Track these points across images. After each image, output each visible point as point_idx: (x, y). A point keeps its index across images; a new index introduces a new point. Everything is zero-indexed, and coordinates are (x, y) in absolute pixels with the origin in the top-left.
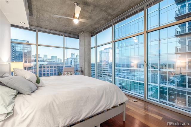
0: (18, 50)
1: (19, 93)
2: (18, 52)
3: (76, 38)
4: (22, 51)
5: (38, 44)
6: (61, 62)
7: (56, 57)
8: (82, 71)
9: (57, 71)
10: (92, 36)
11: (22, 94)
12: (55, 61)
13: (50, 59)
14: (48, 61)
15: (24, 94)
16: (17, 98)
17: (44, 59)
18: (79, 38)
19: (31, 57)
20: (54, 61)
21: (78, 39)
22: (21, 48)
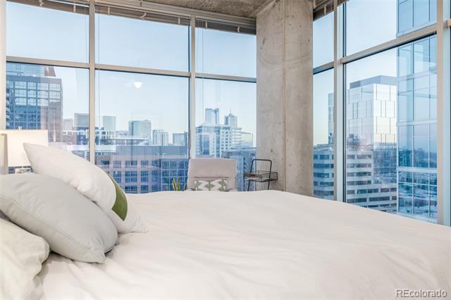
0: (21, 100)
1: (54, 254)
2: (20, 106)
3: (243, 31)
4: (32, 103)
5: (96, 62)
6: (165, 144)
7: (147, 124)
8: (272, 177)
9: (150, 179)
10: (317, 14)
11: (66, 257)
12: (142, 140)
13: (126, 134)
14: (118, 142)
15: (72, 260)
16: (48, 278)
17: (104, 133)
18: (258, 27)
19: (62, 124)
20: (139, 141)
21: (253, 32)
22: (32, 94)
